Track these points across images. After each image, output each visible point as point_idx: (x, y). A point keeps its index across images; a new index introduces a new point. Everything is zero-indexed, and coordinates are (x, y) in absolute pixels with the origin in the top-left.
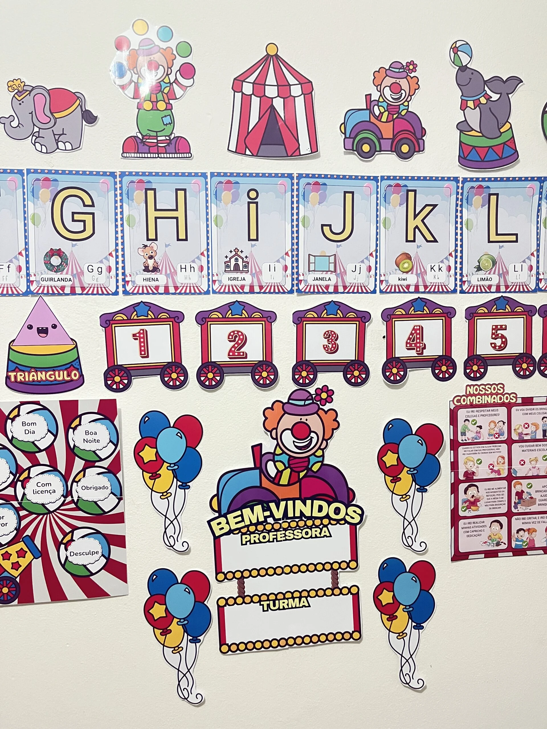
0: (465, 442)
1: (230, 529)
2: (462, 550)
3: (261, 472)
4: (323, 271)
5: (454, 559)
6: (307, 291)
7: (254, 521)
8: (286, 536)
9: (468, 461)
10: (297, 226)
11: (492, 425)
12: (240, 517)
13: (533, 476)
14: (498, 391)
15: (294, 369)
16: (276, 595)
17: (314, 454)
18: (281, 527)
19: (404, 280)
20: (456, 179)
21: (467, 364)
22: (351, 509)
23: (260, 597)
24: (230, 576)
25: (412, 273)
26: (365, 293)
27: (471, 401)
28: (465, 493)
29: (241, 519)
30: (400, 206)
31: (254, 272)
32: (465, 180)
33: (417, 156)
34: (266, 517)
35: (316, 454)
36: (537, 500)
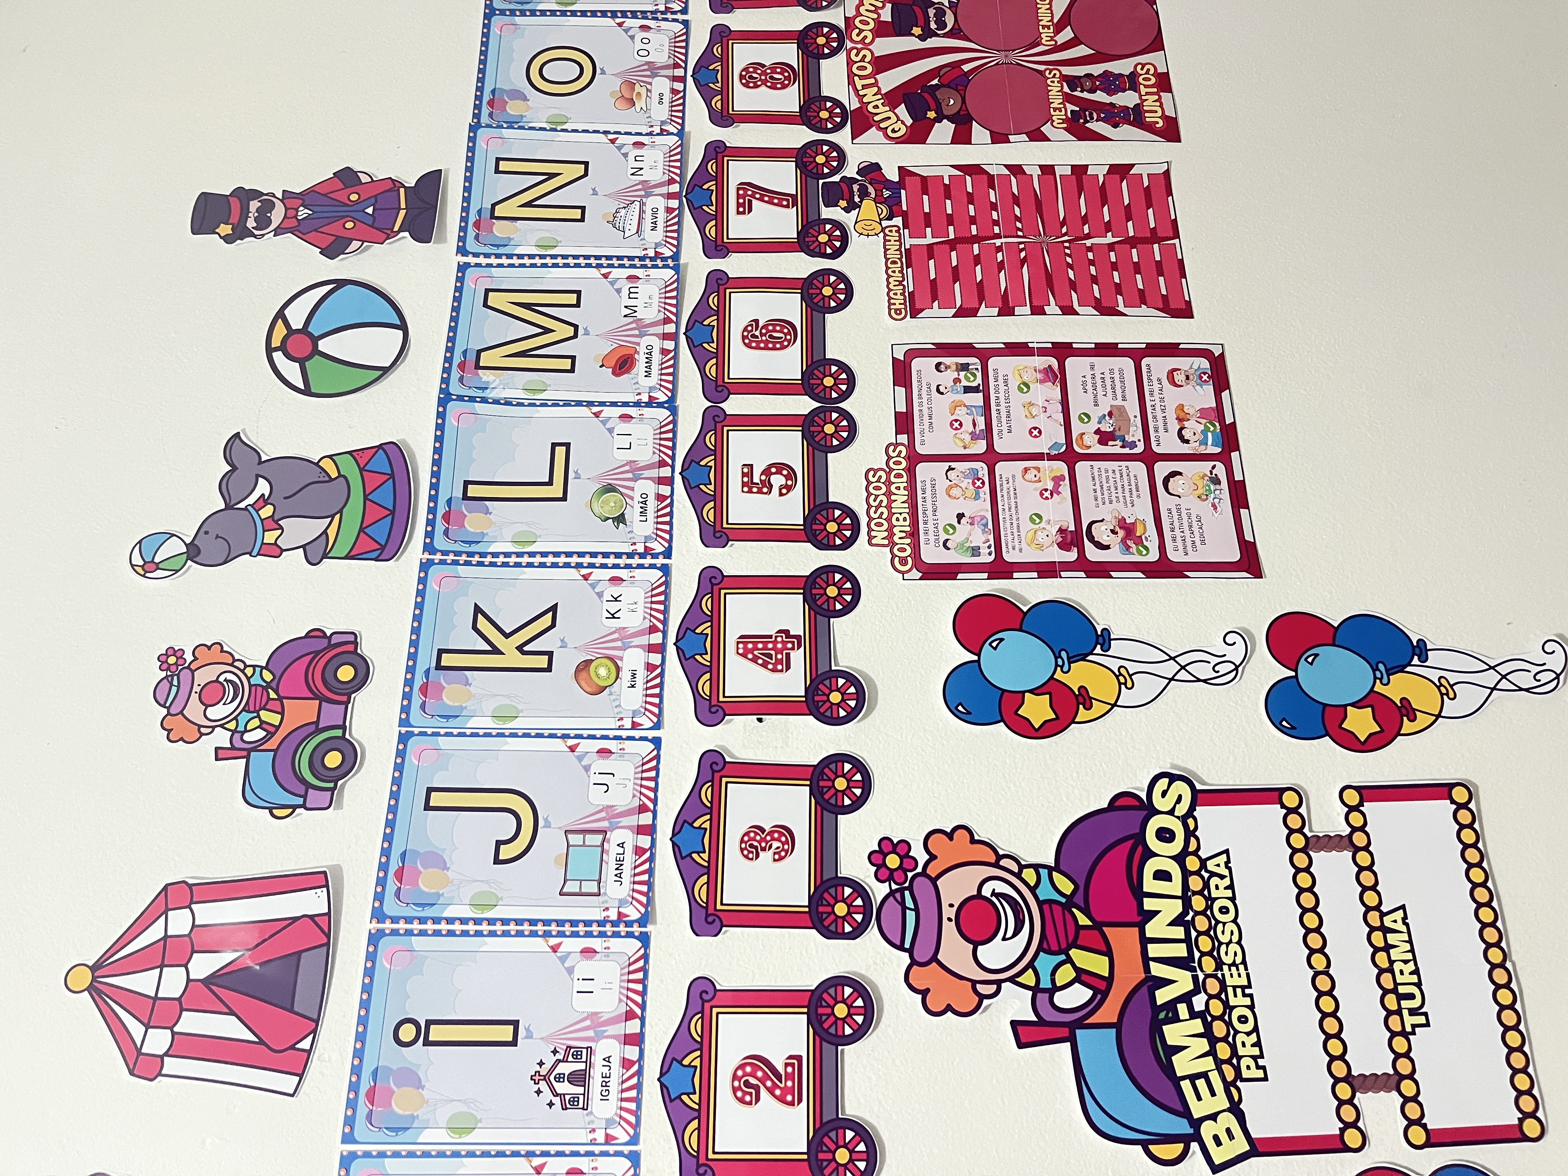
0: (993, 549)
1: (1229, 1110)
2: (1235, 556)
3: (1080, 1024)
4: (602, 860)
5: (1256, 571)
6: (644, 899)
7: (1203, 1045)
8: (1234, 964)
9: (1035, 542)
10: (491, 922)
11: (955, 492)
12: (1197, 1082)
13: (1063, 411)
14: (883, 480)
15: (828, 934)
16: (1386, 992)
17: (1033, 890)
18: (1215, 976)
19: (634, 676)
20: (425, 567)
21: (823, 543)
22: (1159, 803)
23: (1394, 1034)
24: (1348, 1114)
25: (621, 659)
26: (658, 763)
27: (904, 535)
28: (1107, 547)
29: (1203, 1080)
30: (470, 685)
31: (591, 1033)
32: (429, 548)
33: (366, 649)
34: (1193, 1015)
35: (1032, 885)
36: (1115, 403)
